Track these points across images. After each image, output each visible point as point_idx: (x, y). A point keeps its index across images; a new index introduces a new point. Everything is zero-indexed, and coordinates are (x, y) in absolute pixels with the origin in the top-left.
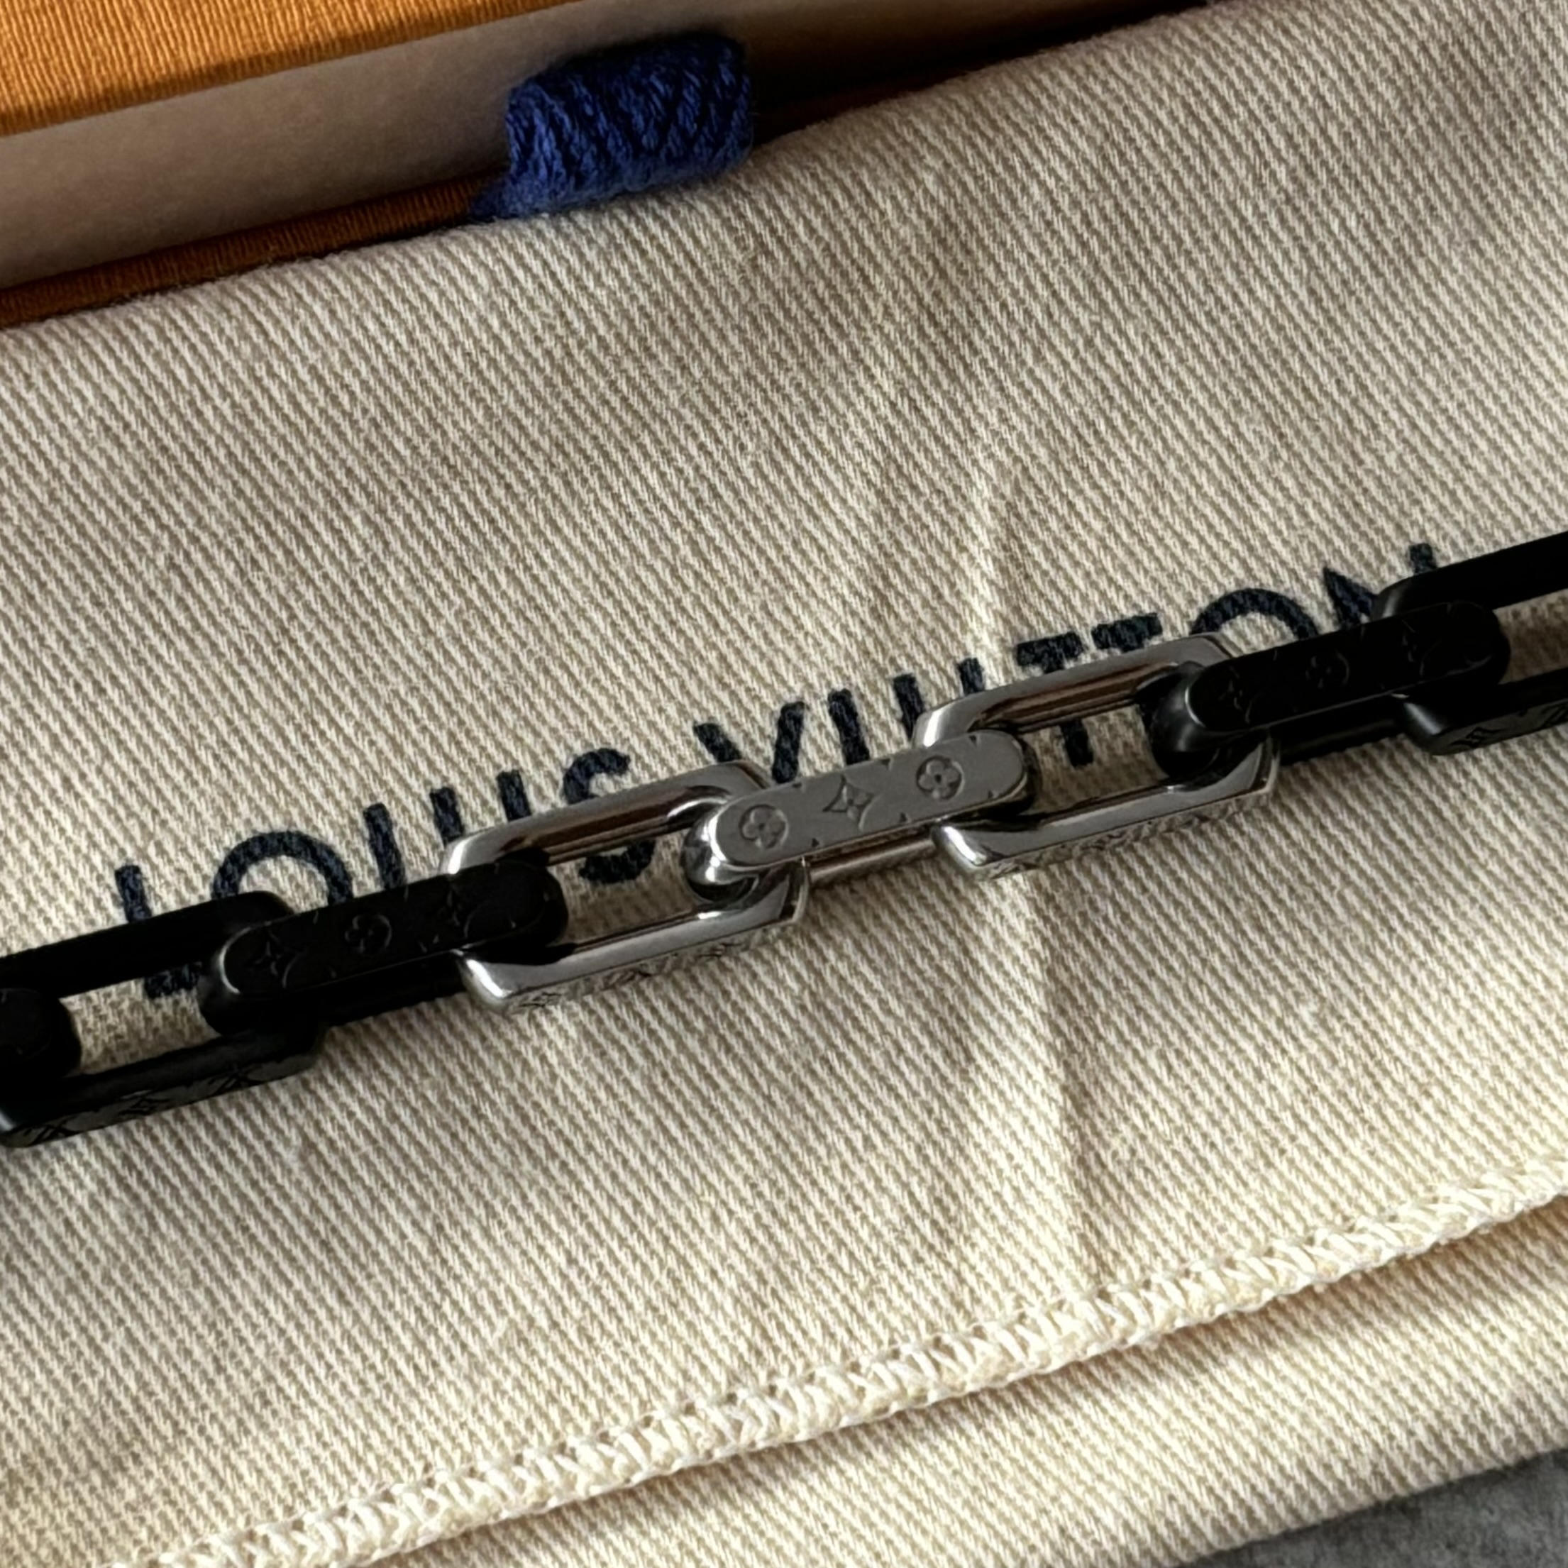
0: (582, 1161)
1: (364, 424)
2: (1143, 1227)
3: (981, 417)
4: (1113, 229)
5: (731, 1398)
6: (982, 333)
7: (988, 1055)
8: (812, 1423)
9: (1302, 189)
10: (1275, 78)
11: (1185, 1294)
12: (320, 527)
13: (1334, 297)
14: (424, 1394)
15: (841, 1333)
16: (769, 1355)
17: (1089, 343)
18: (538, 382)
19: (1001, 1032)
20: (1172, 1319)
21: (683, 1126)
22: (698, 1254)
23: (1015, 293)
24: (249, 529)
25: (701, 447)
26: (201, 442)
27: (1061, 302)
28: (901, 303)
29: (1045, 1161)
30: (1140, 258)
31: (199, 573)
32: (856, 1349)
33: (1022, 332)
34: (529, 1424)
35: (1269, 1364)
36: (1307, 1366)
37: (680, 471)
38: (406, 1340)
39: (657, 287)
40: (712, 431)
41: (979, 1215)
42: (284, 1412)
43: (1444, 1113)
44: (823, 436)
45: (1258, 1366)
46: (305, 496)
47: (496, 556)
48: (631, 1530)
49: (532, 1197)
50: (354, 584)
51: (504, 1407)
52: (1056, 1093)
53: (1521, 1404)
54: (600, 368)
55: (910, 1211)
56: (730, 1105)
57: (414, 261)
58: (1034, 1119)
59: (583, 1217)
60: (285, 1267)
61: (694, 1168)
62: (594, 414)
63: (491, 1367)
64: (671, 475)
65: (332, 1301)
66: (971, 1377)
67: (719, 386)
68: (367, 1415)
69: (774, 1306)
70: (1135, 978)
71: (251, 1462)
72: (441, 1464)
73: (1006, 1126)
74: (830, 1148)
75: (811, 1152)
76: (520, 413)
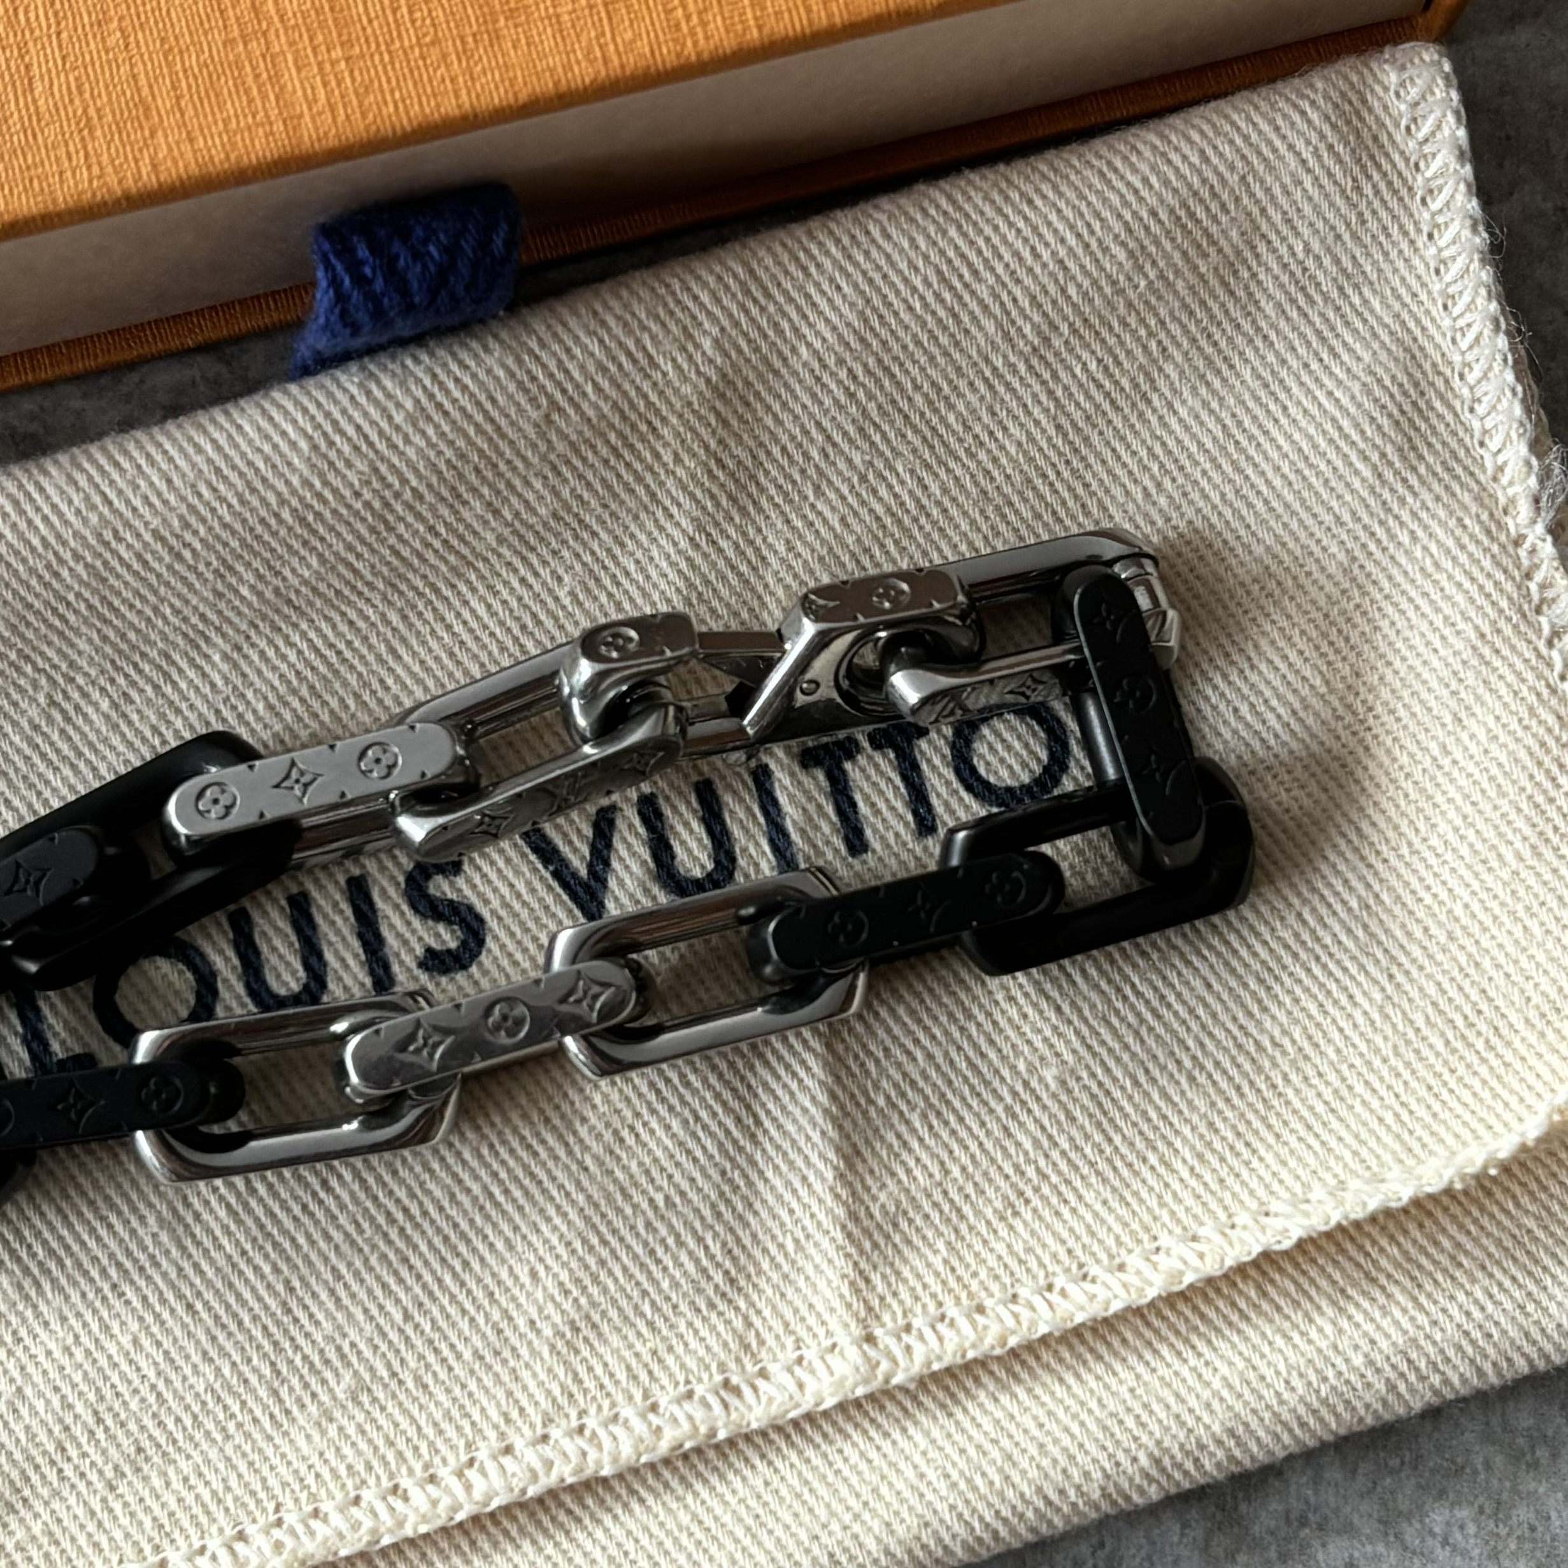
0: (417, 1226)
1: (210, 576)
2: (906, 1273)
3: (770, 546)
4: (878, 381)
5: (545, 1438)
6: (767, 473)
7: (774, 1120)
8: (615, 1460)
9: (1046, 340)
11: (940, 1339)
12: (184, 665)
13: (1078, 430)
14: (278, 1440)
15: (644, 1377)
16: (580, 1398)
17: (863, 479)
18: (364, 532)
19: (786, 1099)
20: (929, 1364)
21: (506, 1192)
22: (519, 1306)
23: (793, 438)
24: (118, 669)
25: (523, 580)
26: (62, 599)
27: (835, 445)
28: (689, 450)
29: (821, 1216)
30: (904, 405)
31: (77, 708)
32: (655, 1389)
33: (803, 471)
34: (369, 1468)
35: (1014, 1396)
36: (1046, 1398)
37: (504, 602)
38: (263, 1393)
39: (460, 443)
40: (531, 566)
41: (765, 1265)
42: (156, 1459)
43: (1168, 1165)
44: (631, 567)
45: (1005, 1399)
46: (165, 638)
47: (345, 684)
49: (374, 1260)
51: (347, 1450)
52: (831, 1155)
53: (1231, 1432)
54: (419, 516)
55: (705, 1262)
56: (549, 1172)
57: (239, 428)
58: (812, 1178)
59: (419, 1277)
60: (155, 1329)
61: (516, 1229)
62: (420, 556)
63: (337, 1414)
64: (497, 606)
65: (196, 1358)
66: (755, 1416)
67: (531, 527)
68: (228, 1459)
69: (586, 1353)
70: (902, 1046)
71: (126, 1505)
72: (289, 1504)
73: (788, 1184)
74: (635, 1207)
75: (619, 1211)
76: (351, 558)
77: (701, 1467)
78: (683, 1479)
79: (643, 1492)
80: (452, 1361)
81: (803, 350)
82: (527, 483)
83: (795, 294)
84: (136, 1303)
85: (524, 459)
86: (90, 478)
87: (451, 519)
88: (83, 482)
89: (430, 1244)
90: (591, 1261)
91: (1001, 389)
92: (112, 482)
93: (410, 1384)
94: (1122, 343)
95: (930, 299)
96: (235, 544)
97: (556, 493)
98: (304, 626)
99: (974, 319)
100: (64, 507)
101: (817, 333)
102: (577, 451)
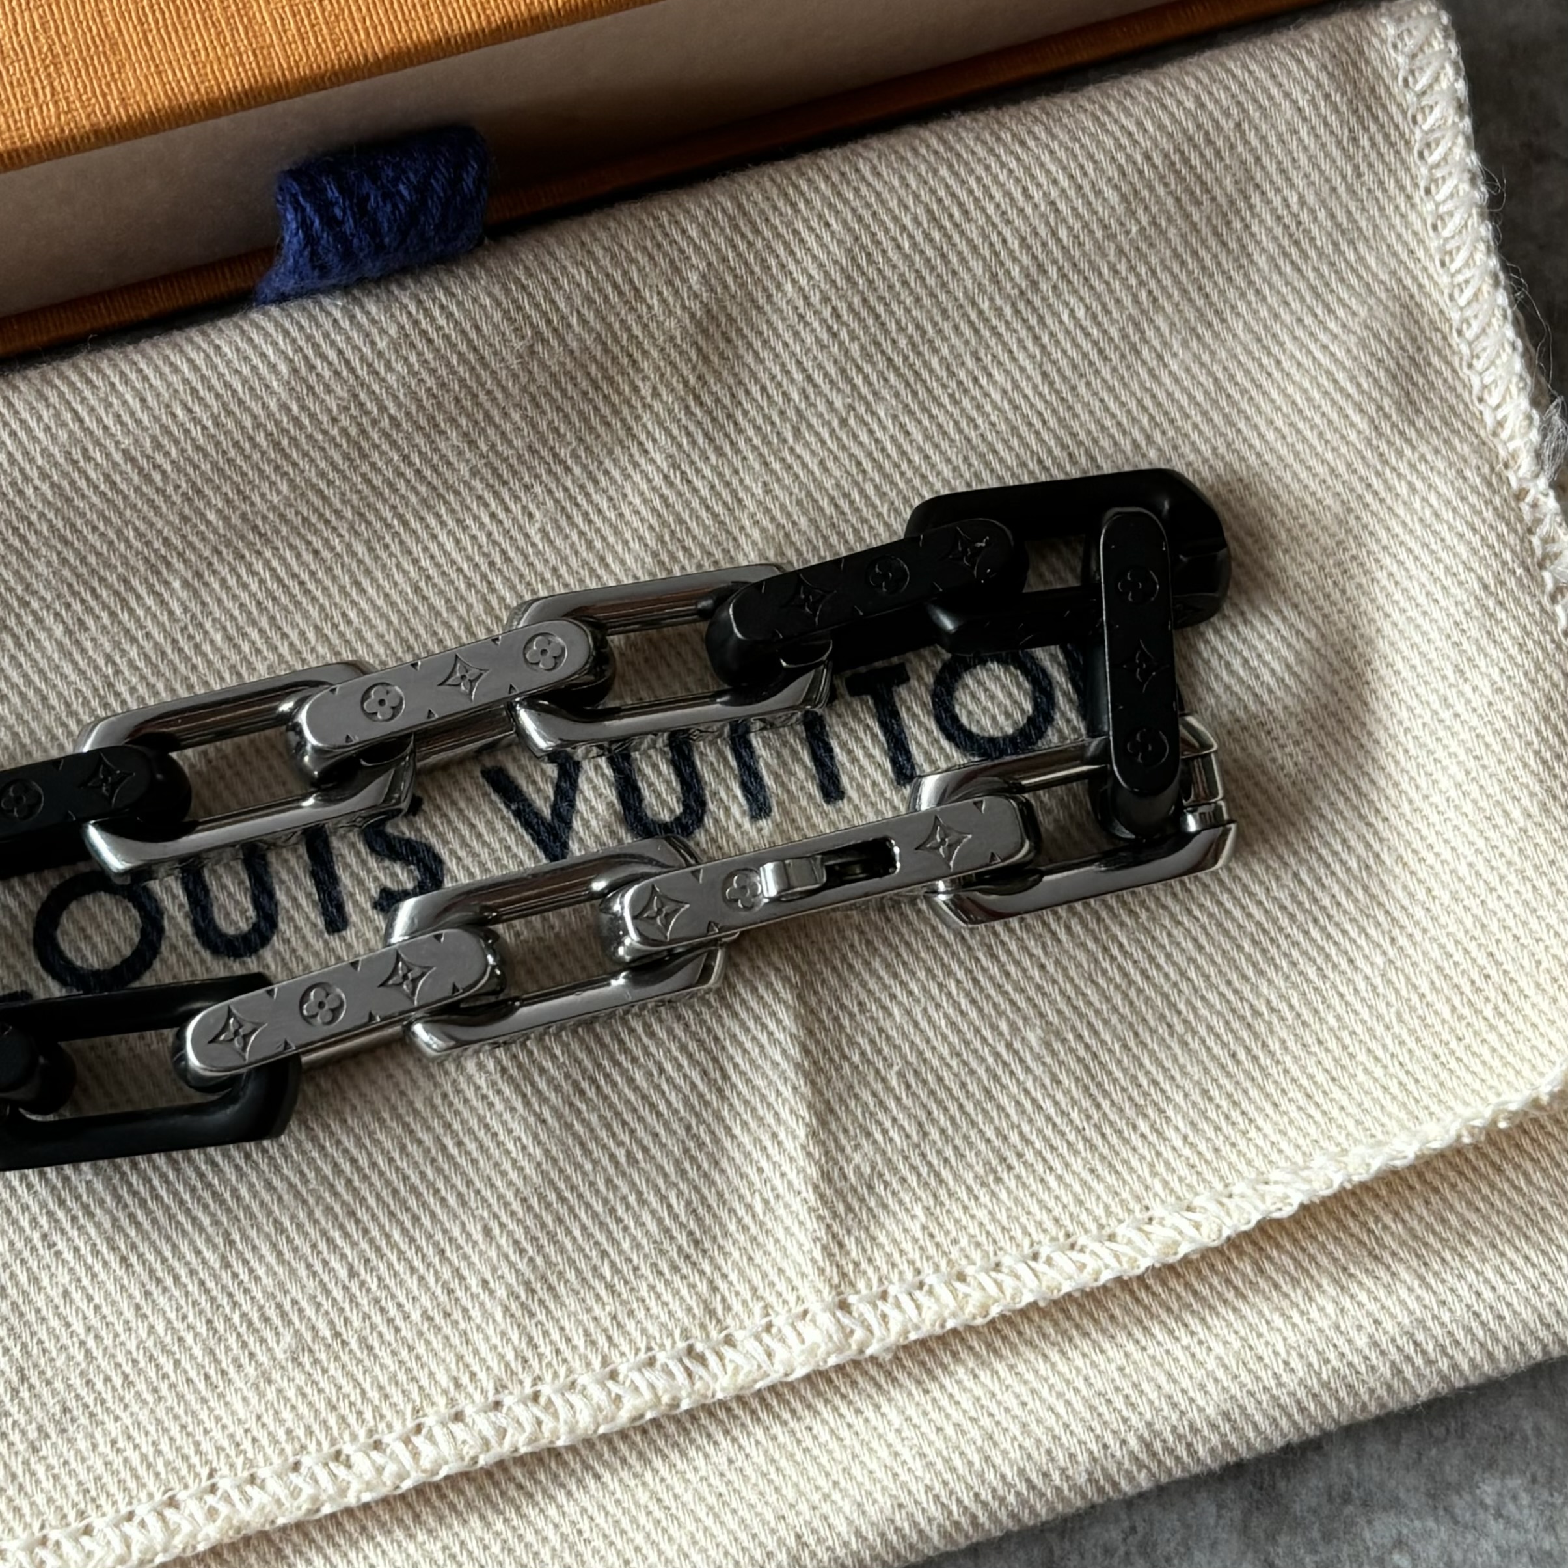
0: (365, 1178)
1: (177, 499)
2: (882, 1239)
3: (747, 489)
4: (861, 321)
5: (497, 1405)
6: (745, 413)
7: (742, 1074)
8: (572, 1431)
9: (1034, 284)
10: (1011, 185)
11: (918, 1307)
12: (143, 591)
13: (1065, 378)
14: (213, 1403)
15: (602, 1341)
16: (535, 1363)
17: (844, 423)
18: (338, 458)
19: (755, 1052)
20: (906, 1333)
21: (460, 1144)
22: (471, 1265)
23: (773, 377)
24: (75, 594)
25: (493, 516)
26: (24, 518)
27: (815, 385)
28: (668, 385)
29: (792, 1175)
30: (887, 346)
31: (30, 634)
32: (615, 1356)
33: (783, 414)
34: (310, 1432)
35: (994, 1372)
37: (473, 538)
38: (197, 1351)
39: (443, 371)
40: (502, 501)
41: (732, 1227)
42: (84, 1420)
44: (604, 505)
46: (126, 563)
47: (306, 616)
48: (399, 1534)
49: (318, 1214)
50: (174, 642)
51: (287, 1414)
52: (803, 1111)
54: (394, 444)
55: (668, 1222)
56: (504, 1124)
57: (218, 348)
58: (782, 1136)
59: (366, 1231)
60: (86, 1282)
61: (469, 1183)
62: (391, 485)
63: (276, 1375)
64: (466, 542)
65: (129, 1314)
66: (721, 1385)
67: (505, 460)
68: (159, 1422)
69: (541, 1316)
70: (878, 1000)
71: (49, 1467)
72: (225, 1470)
73: (757, 1141)
74: (595, 1163)
75: (578, 1166)
76: (323, 485)
77: (661, 1443)
78: (641, 1455)
79: (599, 1469)
80: (399, 1322)
81: (789, 287)
82: (506, 415)
83: (782, 230)
84: (68, 1256)
85: (504, 389)
86: (61, 395)
87: (426, 449)
88: (54, 399)
89: (378, 1197)
90: (549, 1220)
91: (986, 333)
92: (83, 400)
93: (354, 1345)
94: (1111, 291)
95: (919, 238)
96: (206, 467)
97: (534, 426)
98: (268, 554)
99: (963, 260)
100: (33, 423)
101: (804, 271)
102: (557, 383)
